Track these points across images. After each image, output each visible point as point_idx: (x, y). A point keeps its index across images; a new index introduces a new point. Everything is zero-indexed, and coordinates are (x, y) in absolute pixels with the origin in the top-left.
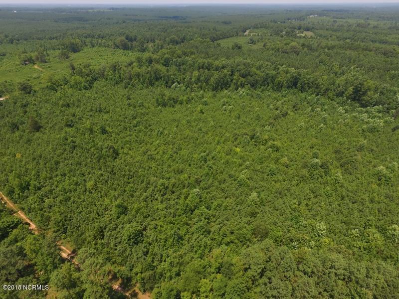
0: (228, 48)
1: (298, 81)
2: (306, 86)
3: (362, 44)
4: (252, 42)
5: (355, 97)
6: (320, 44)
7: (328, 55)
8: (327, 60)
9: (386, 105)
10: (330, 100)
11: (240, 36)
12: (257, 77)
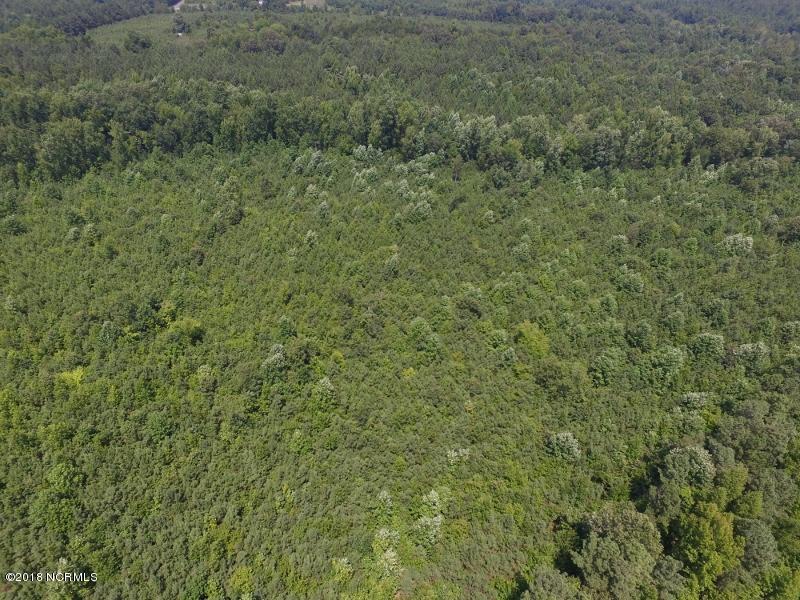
0: (114, 49)
1: (274, 121)
2: (292, 131)
3: (407, 19)
4: (183, 29)
5: (390, 141)
6: (331, 23)
7: (338, 49)
8: (337, 61)
9: (442, 151)
10: (344, 154)
11: (159, 12)
12: (174, 125)
